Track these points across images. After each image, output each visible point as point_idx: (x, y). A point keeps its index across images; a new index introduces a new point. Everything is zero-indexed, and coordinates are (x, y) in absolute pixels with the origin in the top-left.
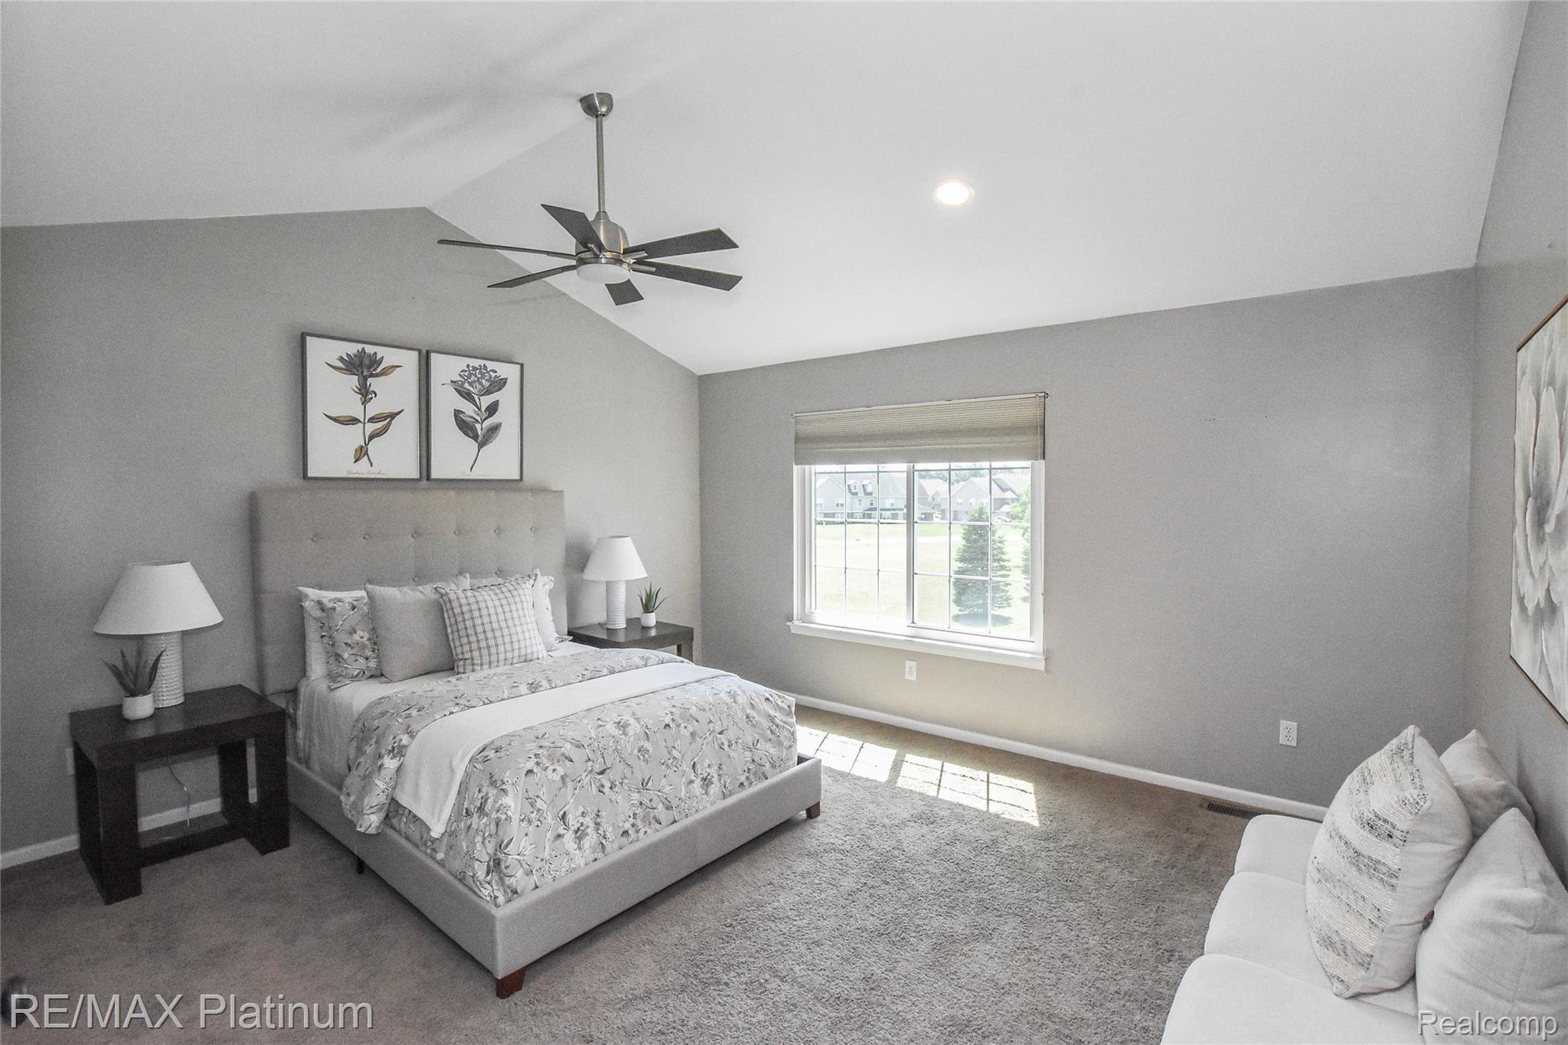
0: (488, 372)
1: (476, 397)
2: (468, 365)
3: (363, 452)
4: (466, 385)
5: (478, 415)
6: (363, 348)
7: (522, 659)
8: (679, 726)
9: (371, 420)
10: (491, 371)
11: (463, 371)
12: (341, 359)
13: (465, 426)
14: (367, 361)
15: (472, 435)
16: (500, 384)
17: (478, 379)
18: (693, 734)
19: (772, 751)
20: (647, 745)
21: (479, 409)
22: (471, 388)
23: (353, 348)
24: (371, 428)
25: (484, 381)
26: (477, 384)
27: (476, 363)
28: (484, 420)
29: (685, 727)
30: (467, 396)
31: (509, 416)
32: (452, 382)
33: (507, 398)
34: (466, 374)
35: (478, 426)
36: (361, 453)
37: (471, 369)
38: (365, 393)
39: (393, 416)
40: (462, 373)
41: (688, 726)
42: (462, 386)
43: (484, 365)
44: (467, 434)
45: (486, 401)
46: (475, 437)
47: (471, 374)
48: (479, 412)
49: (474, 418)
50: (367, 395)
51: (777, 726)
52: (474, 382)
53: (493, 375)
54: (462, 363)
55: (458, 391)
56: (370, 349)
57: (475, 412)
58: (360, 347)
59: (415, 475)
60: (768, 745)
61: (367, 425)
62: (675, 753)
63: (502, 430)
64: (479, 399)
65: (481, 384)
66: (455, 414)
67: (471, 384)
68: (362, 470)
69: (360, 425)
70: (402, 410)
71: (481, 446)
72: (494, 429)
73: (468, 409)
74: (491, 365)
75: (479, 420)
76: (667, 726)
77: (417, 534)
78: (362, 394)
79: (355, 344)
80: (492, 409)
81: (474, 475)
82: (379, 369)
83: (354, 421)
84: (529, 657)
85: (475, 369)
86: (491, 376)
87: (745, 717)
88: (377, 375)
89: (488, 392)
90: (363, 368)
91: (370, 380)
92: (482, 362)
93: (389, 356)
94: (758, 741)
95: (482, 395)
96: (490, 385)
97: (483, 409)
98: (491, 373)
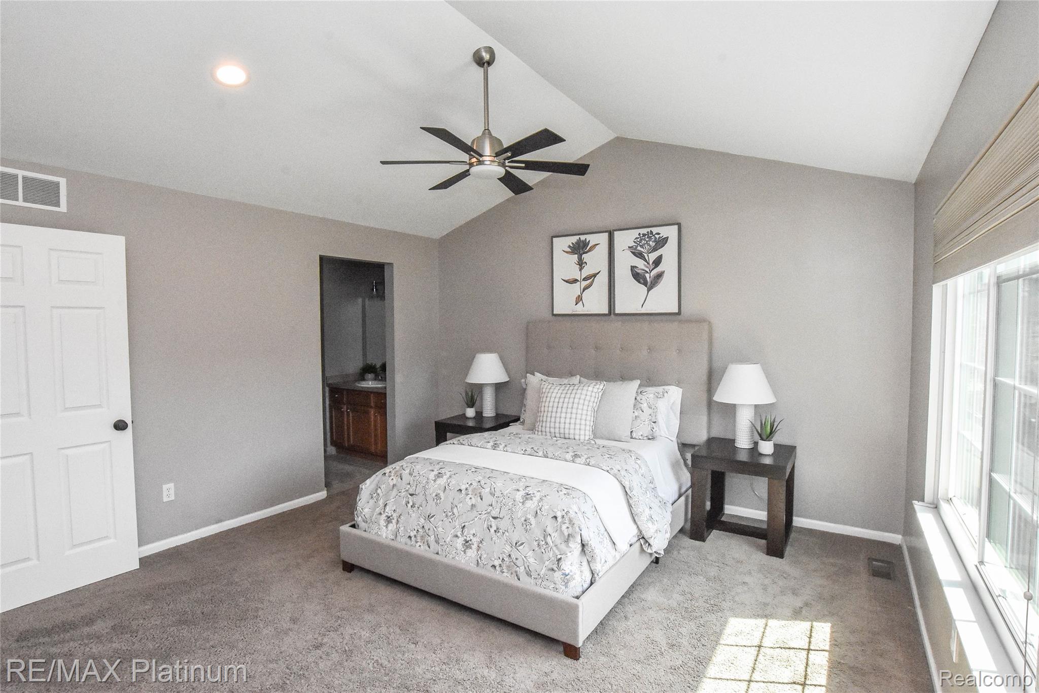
0: (654, 236)
1: (646, 255)
2: (640, 233)
3: (580, 298)
4: (639, 248)
5: (647, 267)
6: (580, 238)
7: (562, 436)
8: (467, 495)
9: (585, 279)
10: (656, 234)
11: (636, 238)
12: (569, 247)
13: (637, 276)
14: (581, 244)
15: (642, 282)
16: (662, 242)
17: (647, 241)
18: (473, 506)
19: (532, 560)
20: (442, 495)
21: (648, 263)
22: (642, 250)
23: (574, 239)
24: (584, 284)
25: (651, 243)
26: (646, 245)
27: (645, 231)
28: (652, 270)
29: (471, 498)
30: (640, 255)
31: (669, 265)
32: (629, 247)
33: (669, 252)
34: (638, 240)
35: (647, 276)
36: (579, 299)
37: (641, 235)
38: (581, 264)
39: (595, 275)
40: (635, 240)
41: (473, 499)
42: (636, 249)
43: (651, 231)
44: (639, 282)
45: (653, 257)
46: (645, 284)
47: (641, 240)
48: (648, 265)
49: (644, 270)
50: (582, 265)
51: (547, 543)
52: (644, 244)
53: (657, 236)
54: (635, 233)
55: (633, 253)
56: (583, 238)
57: (645, 265)
58: (577, 237)
59: (606, 312)
60: (530, 553)
61: (582, 283)
62: (455, 510)
63: (665, 275)
64: (648, 256)
65: (649, 245)
66: (631, 269)
67: (642, 246)
68: (579, 309)
69: (579, 283)
70: (600, 272)
71: (649, 290)
72: (660, 276)
73: (640, 264)
74: (655, 230)
75: (648, 270)
76: (460, 490)
77: (597, 348)
78: (579, 265)
79: (575, 237)
80: (658, 262)
81: (643, 311)
82: (588, 248)
83: (575, 281)
84: (567, 436)
85: (644, 235)
86: (656, 238)
87: (523, 519)
88: (586, 253)
89: (655, 249)
90: (580, 249)
91: (584, 256)
92: (649, 230)
93: (592, 239)
94: (522, 544)
95: (650, 253)
96: (656, 244)
97: (651, 263)
98: (656, 236)
